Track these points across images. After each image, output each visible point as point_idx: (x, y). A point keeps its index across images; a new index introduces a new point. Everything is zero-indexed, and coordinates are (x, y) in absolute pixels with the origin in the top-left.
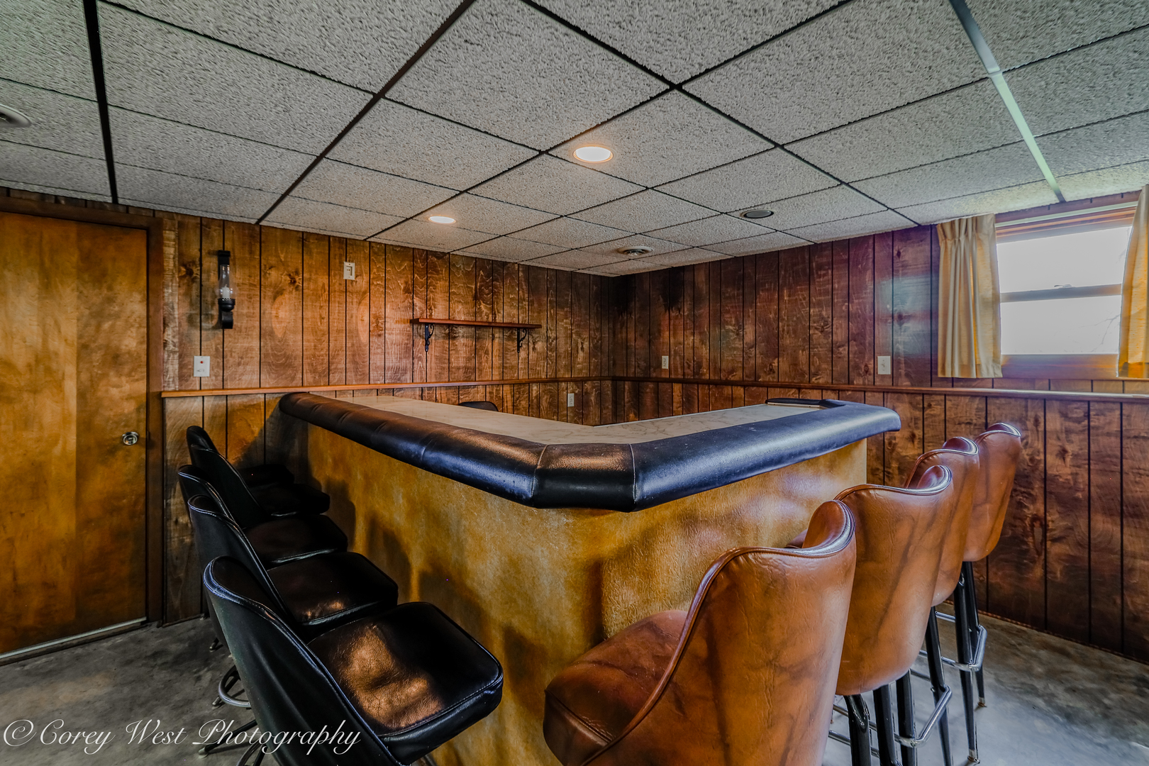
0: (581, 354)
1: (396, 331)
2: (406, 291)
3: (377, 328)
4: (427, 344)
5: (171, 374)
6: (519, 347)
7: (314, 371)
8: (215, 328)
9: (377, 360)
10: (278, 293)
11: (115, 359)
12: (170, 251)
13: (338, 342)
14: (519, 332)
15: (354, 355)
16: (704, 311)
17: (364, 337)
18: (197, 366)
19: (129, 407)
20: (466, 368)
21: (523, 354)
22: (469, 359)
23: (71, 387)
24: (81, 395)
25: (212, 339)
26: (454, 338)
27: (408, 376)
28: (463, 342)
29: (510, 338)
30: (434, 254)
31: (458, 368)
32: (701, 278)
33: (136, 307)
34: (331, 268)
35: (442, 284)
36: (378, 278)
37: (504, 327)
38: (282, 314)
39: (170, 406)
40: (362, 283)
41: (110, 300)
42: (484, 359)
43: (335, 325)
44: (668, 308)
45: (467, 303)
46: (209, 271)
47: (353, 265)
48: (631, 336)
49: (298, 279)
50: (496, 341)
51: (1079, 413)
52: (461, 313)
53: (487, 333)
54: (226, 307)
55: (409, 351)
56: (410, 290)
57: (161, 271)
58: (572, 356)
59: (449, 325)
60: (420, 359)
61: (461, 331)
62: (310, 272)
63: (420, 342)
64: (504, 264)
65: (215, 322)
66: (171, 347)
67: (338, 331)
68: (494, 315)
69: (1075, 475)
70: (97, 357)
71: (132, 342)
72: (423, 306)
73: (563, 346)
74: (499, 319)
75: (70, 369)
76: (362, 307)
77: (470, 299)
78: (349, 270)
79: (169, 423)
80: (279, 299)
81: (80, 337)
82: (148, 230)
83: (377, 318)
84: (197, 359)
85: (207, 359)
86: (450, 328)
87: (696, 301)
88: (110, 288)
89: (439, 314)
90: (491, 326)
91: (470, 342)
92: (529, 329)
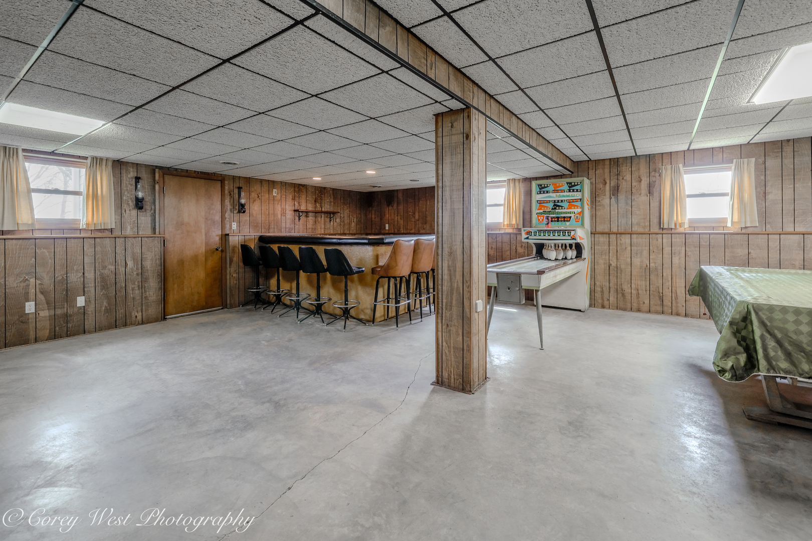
0: (353, 224)
1: (290, 214)
2: (292, 199)
3: (284, 213)
4: (299, 219)
5: (227, 228)
6: (330, 221)
7: (265, 228)
8: (237, 213)
9: (283, 225)
10: (254, 201)
11: (214, 222)
12: (227, 188)
13: (272, 218)
14: (331, 214)
15: (276, 223)
16: (401, 207)
17: (279, 216)
18: (233, 226)
19: (217, 239)
20: (312, 228)
21: (332, 223)
22: (313, 225)
23: (203, 231)
24: (206, 235)
25: (237, 216)
26: (308, 217)
27: (293, 231)
28: (311, 218)
29: (327, 217)
30: (301, 185)
31: (310, 228)
32: (400, 195)
33: (219, 207)
34: (270, 192)
35: (304, 196)
36: (284, 195)
37: (325, 213)
38: (255, 208)
39: (230, 238)
40: (279, 197)
41: (212, 204)
42: (318, 225)
43: (271, 212)
44: (388, 206)
45: (312, 203)
46: (235, 194)
47: (276, 190)
48: (373, 216)
49: (260, 195)
50: (322, 218)
51: (495, 237)
52: (310, 208)
53: (319, 215)
54: (243, 206)
55: (294, 222)
56: (294, 199)
57: (224, 195)
58: (350, 224)
59: (306, 212)
60: (297, 225)
61: (310, 214)
62: (263, 193)
63: (297, 218)
64: (325, 188)
65: (237, 211)
66: (227, 219)
67: (272, 214)
68: (322, 208)
69: (494, 253)
70: (209, 222)
71: (218, 217)
72: (298, 205)
73: (347, 221)
74: (323, 210)
75: (203, 226)
76: (279, 205)
77: (313, 202)
78: (275, 192)
79: (230, 244)
80: (255, 203)
81: (205, 216)
82: (221, 181)
83: (283, 209)
84: (233, 223)
85: (235, 223)
86: (307, 213)
87: (398, 204)
88: (212, 200)
89: (303, 208)
90: (322, 212)
91: (314, 219)
92: (334, 213)
